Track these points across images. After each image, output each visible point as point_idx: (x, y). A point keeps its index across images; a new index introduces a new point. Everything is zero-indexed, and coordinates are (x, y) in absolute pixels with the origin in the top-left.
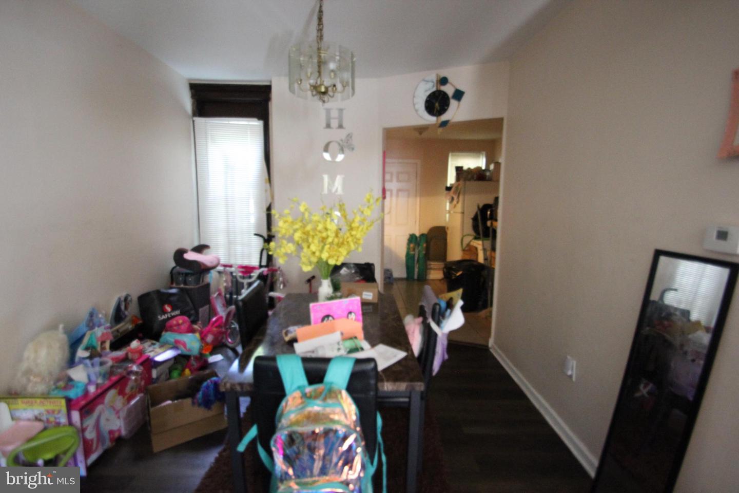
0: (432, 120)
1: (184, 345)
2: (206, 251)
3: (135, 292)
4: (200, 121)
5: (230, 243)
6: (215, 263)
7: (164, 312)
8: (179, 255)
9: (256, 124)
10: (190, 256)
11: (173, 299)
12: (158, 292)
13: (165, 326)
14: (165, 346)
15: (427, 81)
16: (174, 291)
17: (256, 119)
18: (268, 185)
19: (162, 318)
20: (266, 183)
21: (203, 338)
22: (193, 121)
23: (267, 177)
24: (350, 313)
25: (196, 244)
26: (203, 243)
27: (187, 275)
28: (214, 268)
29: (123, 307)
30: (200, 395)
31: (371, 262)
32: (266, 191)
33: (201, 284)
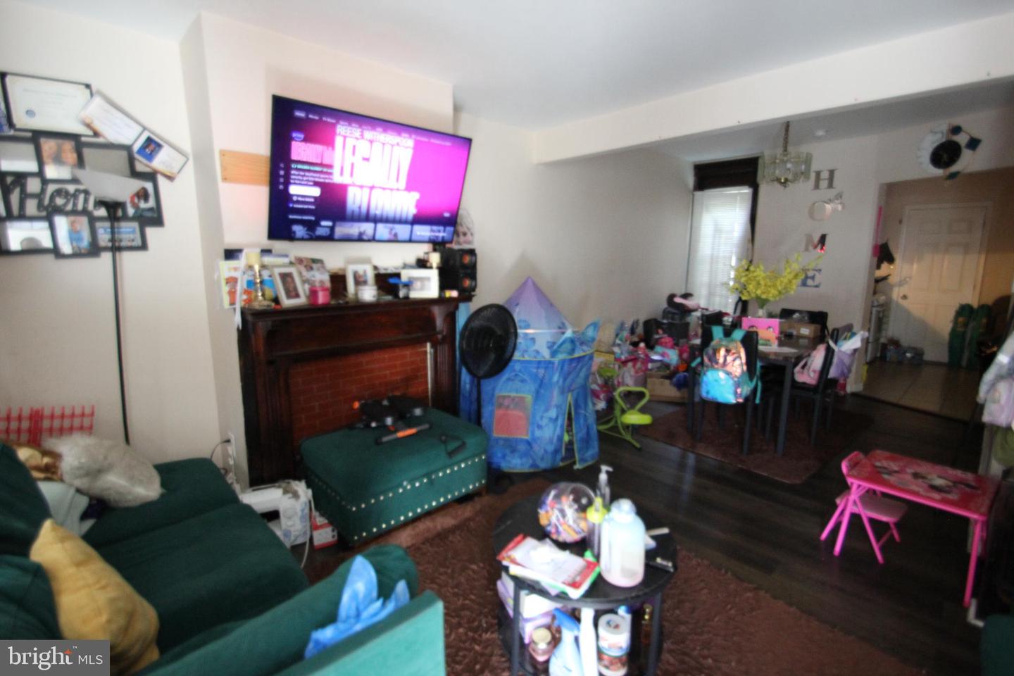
0: (939, 172)
1: (668, 356)
2: (690, 298)
3: (643, 318)
4: (698, 194)
5: (711, 295)
6: (695, 307)
7: (657, 333)
8: (671, 297)
9: (746, 191)
10: (678, 300)
11: (664, 326)
12: (655, 320)
13: (658, 342)
14: (657, 353)
15: (936, 133)
16: (665, 321)
17: (747, 187)
18: (750, 245)
19: (657, 337)
20: (749, 242)
21: (680, 355)
22: (693, 195)
23: (750, 237)
24: (770, 327)
25: (683, 292)
26: (689, 291)
27: (674, 314)
28: (695, 310)
29: (635, 326)
30: (675, 379)
31: (825, 310)
32: (748, 250)
33: (683, 321)
